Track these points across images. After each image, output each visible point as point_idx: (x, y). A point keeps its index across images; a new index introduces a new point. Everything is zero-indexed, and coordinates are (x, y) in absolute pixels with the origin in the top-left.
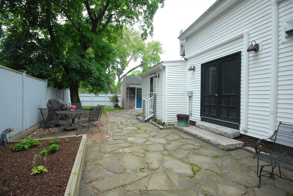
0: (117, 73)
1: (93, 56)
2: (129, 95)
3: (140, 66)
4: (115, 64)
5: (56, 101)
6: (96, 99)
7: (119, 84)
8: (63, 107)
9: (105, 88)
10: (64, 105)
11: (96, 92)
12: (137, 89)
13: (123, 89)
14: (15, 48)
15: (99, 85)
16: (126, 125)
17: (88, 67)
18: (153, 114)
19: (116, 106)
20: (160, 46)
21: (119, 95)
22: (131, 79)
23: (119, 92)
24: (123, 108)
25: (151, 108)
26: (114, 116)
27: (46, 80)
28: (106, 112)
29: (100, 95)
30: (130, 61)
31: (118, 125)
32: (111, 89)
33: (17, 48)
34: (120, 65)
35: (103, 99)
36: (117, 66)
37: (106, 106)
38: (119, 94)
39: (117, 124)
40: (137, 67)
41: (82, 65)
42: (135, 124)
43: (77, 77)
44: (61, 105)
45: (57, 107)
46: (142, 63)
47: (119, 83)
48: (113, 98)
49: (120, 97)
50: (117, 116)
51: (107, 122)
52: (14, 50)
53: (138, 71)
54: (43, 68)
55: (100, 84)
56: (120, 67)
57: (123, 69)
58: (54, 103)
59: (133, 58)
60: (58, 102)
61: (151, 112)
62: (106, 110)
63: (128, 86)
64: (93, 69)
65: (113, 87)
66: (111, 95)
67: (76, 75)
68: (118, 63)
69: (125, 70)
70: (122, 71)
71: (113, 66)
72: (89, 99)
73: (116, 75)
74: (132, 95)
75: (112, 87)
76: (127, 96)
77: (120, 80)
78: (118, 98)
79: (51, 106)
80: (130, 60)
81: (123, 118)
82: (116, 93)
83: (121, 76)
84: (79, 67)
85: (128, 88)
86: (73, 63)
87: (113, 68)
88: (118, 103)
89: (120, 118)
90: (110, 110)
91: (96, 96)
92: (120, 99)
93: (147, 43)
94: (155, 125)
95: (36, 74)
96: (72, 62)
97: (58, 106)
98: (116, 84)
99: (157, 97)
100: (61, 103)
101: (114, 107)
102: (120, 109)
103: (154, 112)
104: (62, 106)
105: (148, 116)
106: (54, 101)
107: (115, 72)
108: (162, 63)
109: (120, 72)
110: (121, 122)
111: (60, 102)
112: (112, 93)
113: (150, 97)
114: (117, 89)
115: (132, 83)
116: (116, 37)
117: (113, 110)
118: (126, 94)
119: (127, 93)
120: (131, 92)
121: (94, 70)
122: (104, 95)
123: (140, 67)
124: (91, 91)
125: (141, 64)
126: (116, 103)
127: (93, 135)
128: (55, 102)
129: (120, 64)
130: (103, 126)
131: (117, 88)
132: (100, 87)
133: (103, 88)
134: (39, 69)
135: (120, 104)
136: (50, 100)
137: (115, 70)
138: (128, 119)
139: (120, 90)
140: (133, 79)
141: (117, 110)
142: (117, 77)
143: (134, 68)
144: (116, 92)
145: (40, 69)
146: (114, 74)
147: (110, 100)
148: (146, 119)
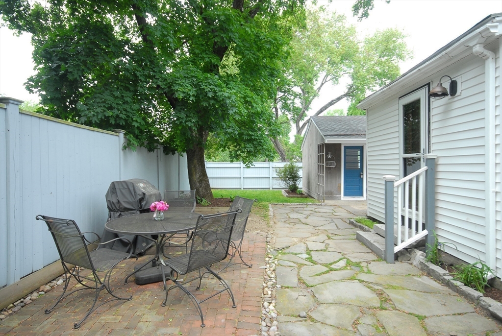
0: (294, 117)
1: (235, 71)
2: (324, 164)
3: (345, 95)
4: (290, 100)
5: (127, 186)
6: (249, 172)
7: (299, 138)
8: (143, 203)
9: (264, 147)
10: (147, 197)
11: (247, 157)
12: (345, 147)
13: (309, 150)
14: (57, 62)
15: (250, 141)
16: (326, 265)
17: (215, 92)
18: (426, 232)
19: (293, 190)
20: (400, 41)
21: (300, 165)
22: (329, 123)
23: (300, 157)
24: (309, 196)
25: (410, 207)
26: (288, 221)
27: (119, 132)
28: (266, 208)
29: (257, 165)
30: (321, 86)
31: (301, 266)
32: (281, 152)
33: (60, 61)
34: (300, 100)
35: (263, 173)
36: (293, 103)
37: (271, 189)
38: (298, 161)
39: (294, 258)
40: (339, 99)
41: (200, 89)
42: (358, 265)
43: (190, 121)
44: (140, 197)
45: (128, 203)
46: (350, 89)
47: (297, 138)
48: (285, 171)
49: (301, 168)
50: (295, 224)
51: (264, 245)
52: (55, 65)
53: (338, 110)
54: (114, 105)
55: (253, 137)
56: (300, 104)
57: (307, 108)
58: (123, 191)
59: (329, 77)
60: (131, 188)
61: (417, 222)
62: (269, 201)
63: (323, 139)
64: (227, 95)
65: (285, 148)
66: (282, 165)
67: (187, 116)
68: (296, 95)
69: (309, 110)
70: (304, 112)
71: (285, 103)
72: (235, 173)
73: (291, 123)
74: (332, 164)
75: (283, 147)
76: (320, 167)
77: (299, 131)
78: (297, 171)
79: (115, 201)
80: (322, 84)
81: (311, 229)
82: (291, 159)
83: (301, 123)
84: (193, 95)
85: (321, 147)
86: (180, 85)
87: (286, 107)
88: (298, 183)
89: (303, 231)
90: (277, 200)
91: (249, 167)
92: (300, 173)
93: (364, 40)
94: (447, 284)
95: (94, 120)
96: (175, 83)
97: (130, 199)
98: (292, 140)
99: (440, 168)
100: (138, 192)
101: (288, 192)
102: (301, 197)
103: (430, 222)
104: (142, 200)
105: (406, 239)
106: (122, 186)
107: (289, 116)
108: (488, 25)
109: (299, 115)
110: (307, 249)
111: (136, 189)
112: (283, 159)
113: (405, 175)
114: (293, 151)
115: (332, 133)
116: (290, 28)
117: (286, 201)
118: (317, 161)
119: (320, 159)
120: (329, 156)
121: (229, 98)
122: (265, 165)
123: (346, 98)
124: (234, 157)
125: (346, 91)
126: (291, 183)
127: (203, 325)
128: (124, 188)
129: (300, 98)
130: (250, 267)
131: (294, 148)
132: (253, 144)
133: (261, 147)
134: (104, 106)
135: (301, 185)
136: (113, 183)
137: (289, 110)
138: (329, 238)
139: (301, 153)
140: (333, 123)
141: (295, 203)
142: (293, 126)
143: (333, 101)
144: (293, 158)
145: (107, 106)
146: (287, 122)
147: (278, 177)
148: (397, 249)
